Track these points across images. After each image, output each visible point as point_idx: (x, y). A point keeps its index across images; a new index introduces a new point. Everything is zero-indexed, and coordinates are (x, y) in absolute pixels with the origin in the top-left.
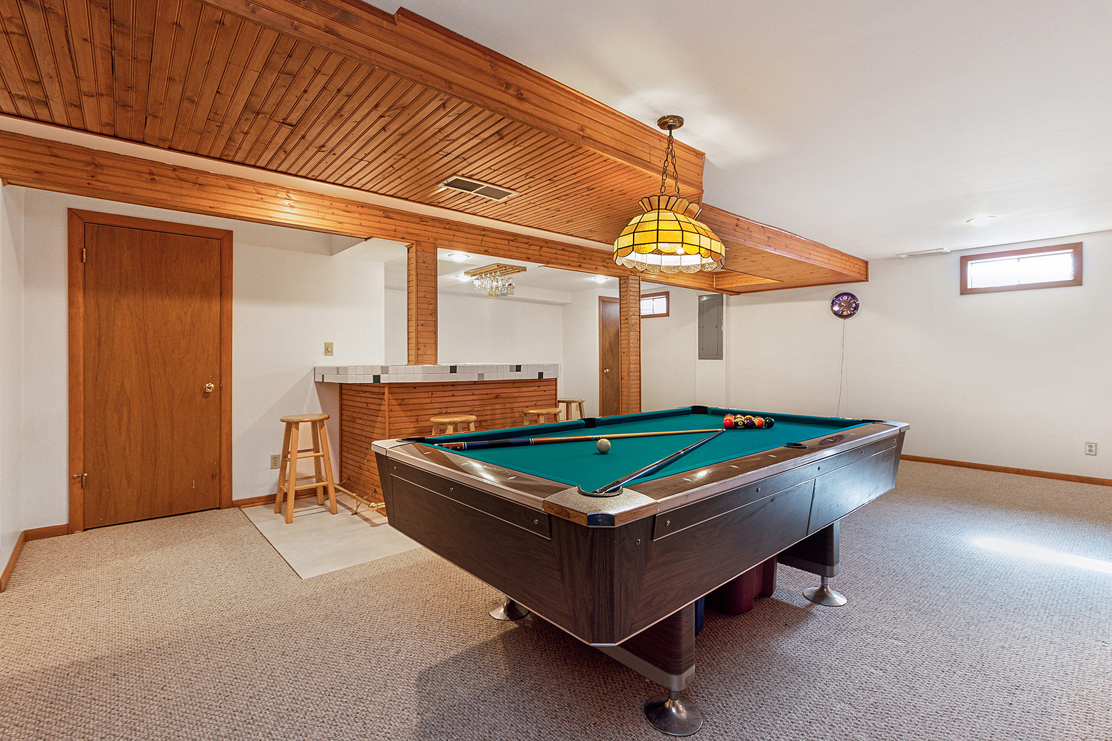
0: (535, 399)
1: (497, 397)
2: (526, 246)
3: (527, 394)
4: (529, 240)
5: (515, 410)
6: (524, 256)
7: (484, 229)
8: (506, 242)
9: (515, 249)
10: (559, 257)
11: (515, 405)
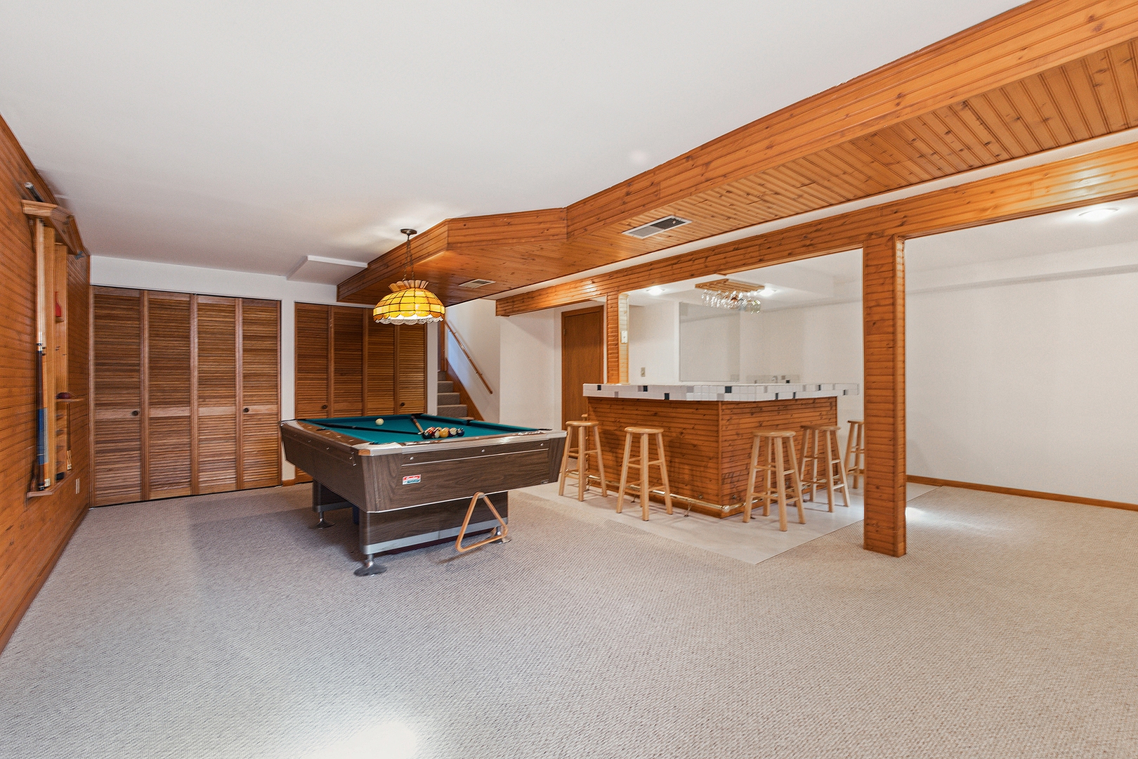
0: (693, 421)
1: (656, 414)
2: (690, 263)
3: (685, 416)
4: (693, 256)
5: (672, 429)
6: (687, 274)
7: (651, 264)
8: (670, 268)
9: (678, 271)
10: (728, 260)
11: (672, 425)
